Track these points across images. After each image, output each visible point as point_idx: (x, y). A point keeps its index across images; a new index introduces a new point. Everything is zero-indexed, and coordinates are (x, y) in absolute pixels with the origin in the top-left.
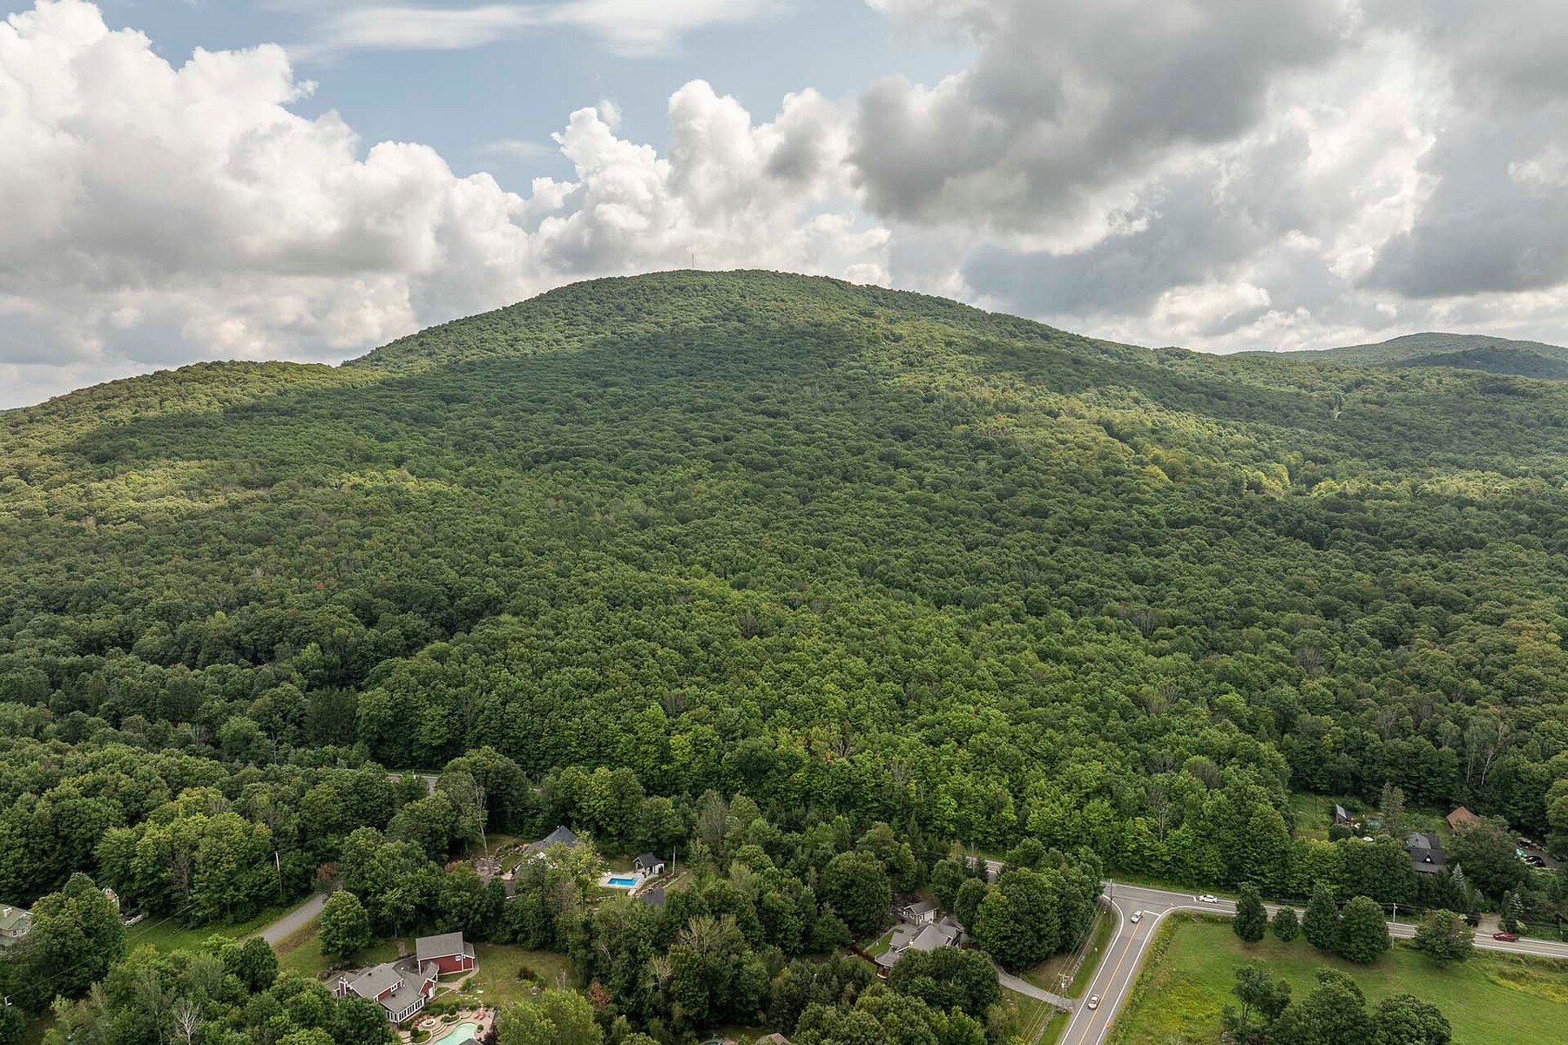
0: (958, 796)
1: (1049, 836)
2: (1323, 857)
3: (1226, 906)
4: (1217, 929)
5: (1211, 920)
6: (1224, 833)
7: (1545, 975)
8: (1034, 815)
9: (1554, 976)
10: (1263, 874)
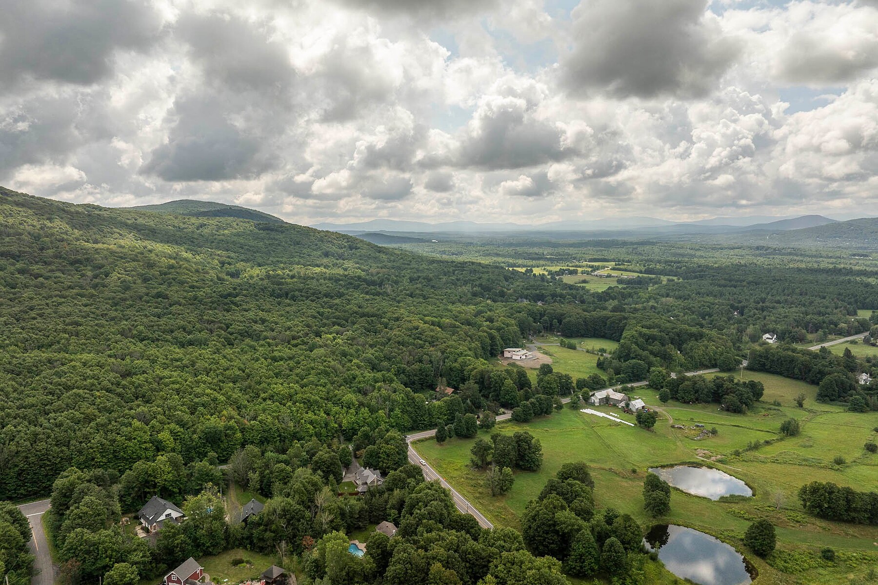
0: (311, 423)
1: (352, 429)
2: (440, 407)
3: (433, 433)
4: (426, 443)
5: (426, 439)
6: (409, 409)
7: (506, 425)
8: (344, 421)
9: (508, 425)
10: (424, 420)
